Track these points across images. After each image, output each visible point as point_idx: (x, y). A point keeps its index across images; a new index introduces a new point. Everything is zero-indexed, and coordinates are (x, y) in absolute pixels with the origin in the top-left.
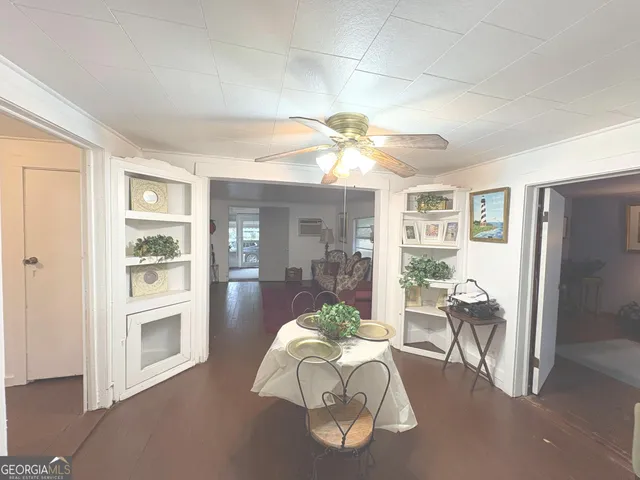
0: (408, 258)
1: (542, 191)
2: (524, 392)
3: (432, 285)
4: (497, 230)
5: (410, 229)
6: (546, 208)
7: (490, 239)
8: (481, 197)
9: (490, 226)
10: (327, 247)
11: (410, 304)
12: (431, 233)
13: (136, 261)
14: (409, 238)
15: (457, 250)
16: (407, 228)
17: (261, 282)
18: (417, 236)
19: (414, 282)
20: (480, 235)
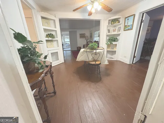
0: (108, 38)
1: (143, 14)
2: (131, 63)
3: (113, 43)
4: (130, 27)
5: (109, 30)
6: (143, 19)
7: (129, 30)
8: (127, 18)
9: (129, 26)
10: (87, 41)
11: (108, 49)
12: (114, 31)
13: (47, 39)
14: (108, 32)
15: (120, 34)
16: (108, 30)
17: (71, 51)
18: (110, 32)
19: (109, 43)
20: (126, 29)
